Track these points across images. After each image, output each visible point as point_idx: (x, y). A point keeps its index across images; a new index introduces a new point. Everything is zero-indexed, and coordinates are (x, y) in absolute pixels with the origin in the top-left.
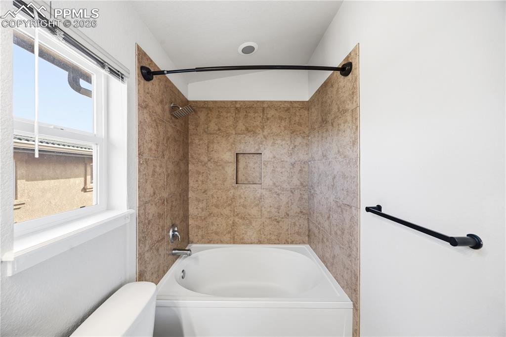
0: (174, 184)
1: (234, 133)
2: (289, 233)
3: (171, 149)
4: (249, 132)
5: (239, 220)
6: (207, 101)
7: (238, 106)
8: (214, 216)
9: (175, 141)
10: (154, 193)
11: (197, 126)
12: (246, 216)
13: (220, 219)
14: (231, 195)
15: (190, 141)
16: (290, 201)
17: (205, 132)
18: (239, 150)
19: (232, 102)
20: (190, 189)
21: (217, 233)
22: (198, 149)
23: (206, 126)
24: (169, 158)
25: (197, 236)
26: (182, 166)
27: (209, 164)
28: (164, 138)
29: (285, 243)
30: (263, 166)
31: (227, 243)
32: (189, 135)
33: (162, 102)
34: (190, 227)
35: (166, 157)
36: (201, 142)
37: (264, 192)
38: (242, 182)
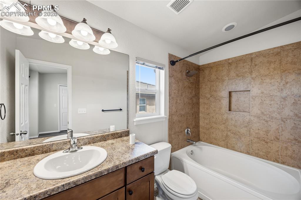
0: (189, 108)
1: (228, 79)
2: (280, 154)
3: (187, 92)
4: (239, 77)
5: (231, 134)
6: (210, 63)
7: (230, 61)
8: (214, 129)
9: (189, 88)
10: (177, 111)
11: (204, 78)
12: (237, 133)
13: (218, 131)
14: (225, 118)
15: (200, 86)
16: (281, 128)
17: (209, 81)
18: (231, 89)
19: (226, 60)
20: (200, 112)
21: (215, 139)
22: (205, 90)
23: (209, 77)
24: (185, 96)
25: (204, 138)
26: (195, 100)
27: (211, 99)
28: (182, 88)
29: (274, 161)
30: (251, 100)
31: (222, 146)
32: (200, 83)
33: (181, 72)
34: (200, 132)
35: (184, 96)
36: (206, 87)
37: (252, 118)
38: (234, 110)
